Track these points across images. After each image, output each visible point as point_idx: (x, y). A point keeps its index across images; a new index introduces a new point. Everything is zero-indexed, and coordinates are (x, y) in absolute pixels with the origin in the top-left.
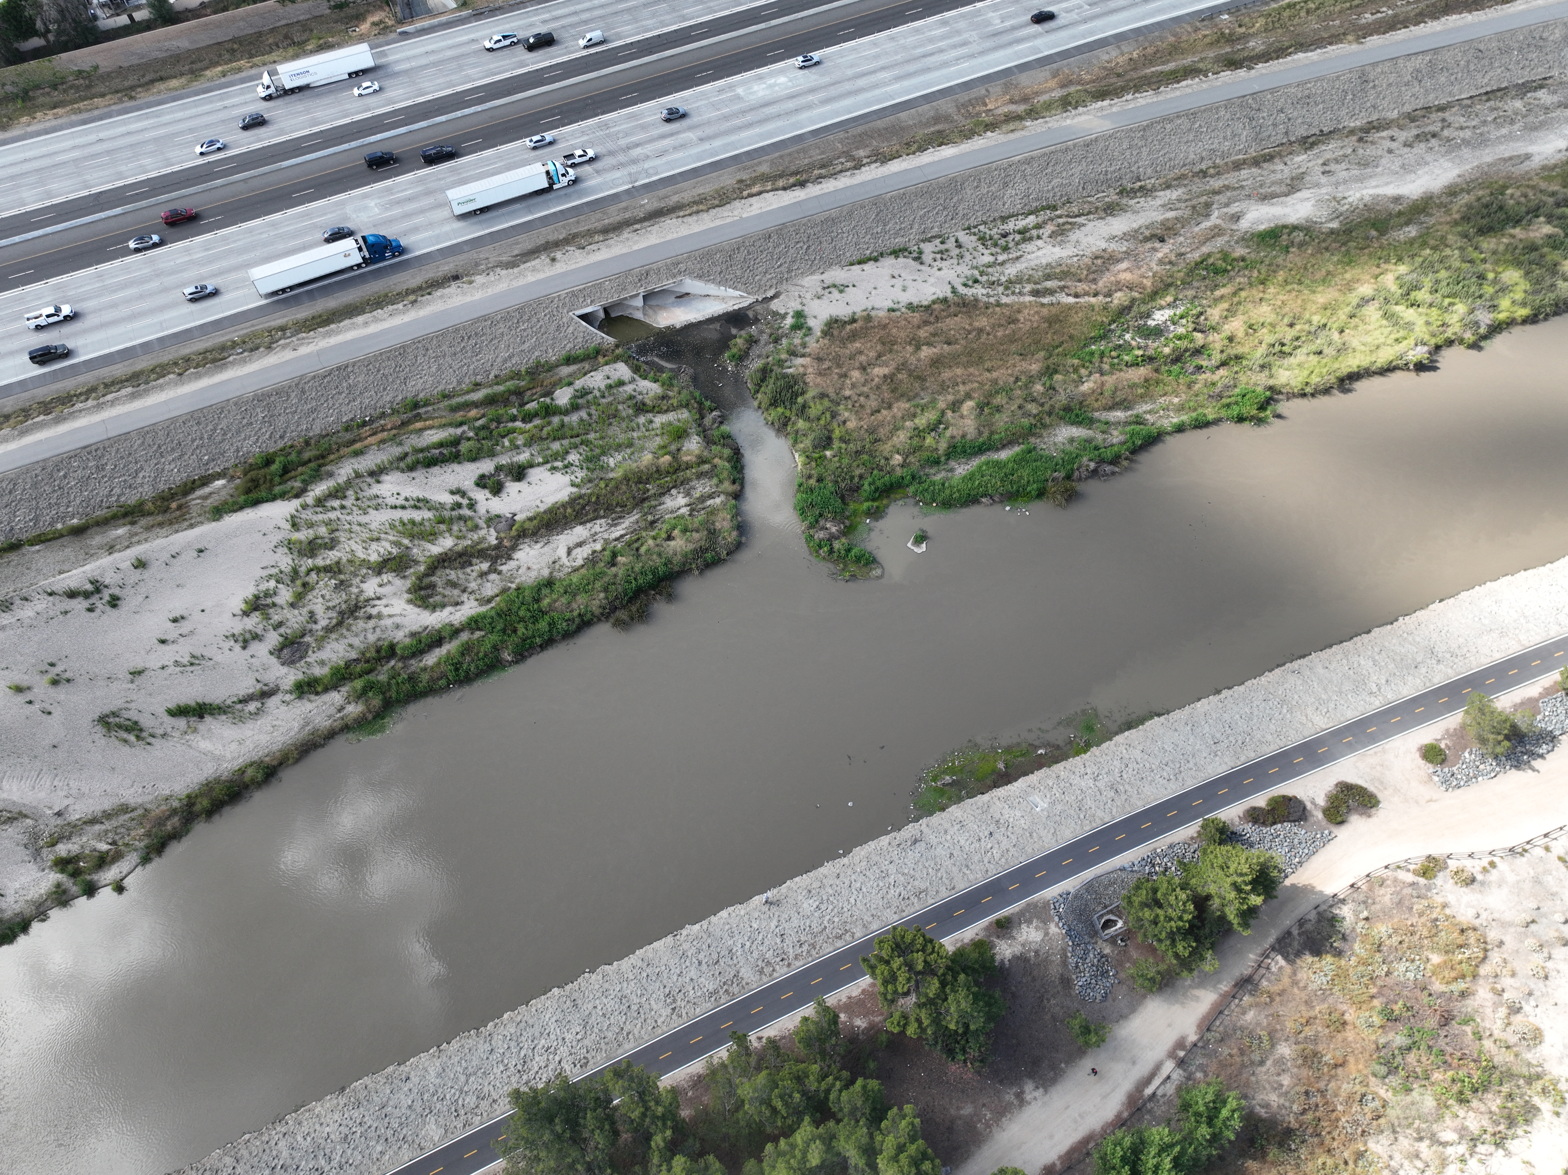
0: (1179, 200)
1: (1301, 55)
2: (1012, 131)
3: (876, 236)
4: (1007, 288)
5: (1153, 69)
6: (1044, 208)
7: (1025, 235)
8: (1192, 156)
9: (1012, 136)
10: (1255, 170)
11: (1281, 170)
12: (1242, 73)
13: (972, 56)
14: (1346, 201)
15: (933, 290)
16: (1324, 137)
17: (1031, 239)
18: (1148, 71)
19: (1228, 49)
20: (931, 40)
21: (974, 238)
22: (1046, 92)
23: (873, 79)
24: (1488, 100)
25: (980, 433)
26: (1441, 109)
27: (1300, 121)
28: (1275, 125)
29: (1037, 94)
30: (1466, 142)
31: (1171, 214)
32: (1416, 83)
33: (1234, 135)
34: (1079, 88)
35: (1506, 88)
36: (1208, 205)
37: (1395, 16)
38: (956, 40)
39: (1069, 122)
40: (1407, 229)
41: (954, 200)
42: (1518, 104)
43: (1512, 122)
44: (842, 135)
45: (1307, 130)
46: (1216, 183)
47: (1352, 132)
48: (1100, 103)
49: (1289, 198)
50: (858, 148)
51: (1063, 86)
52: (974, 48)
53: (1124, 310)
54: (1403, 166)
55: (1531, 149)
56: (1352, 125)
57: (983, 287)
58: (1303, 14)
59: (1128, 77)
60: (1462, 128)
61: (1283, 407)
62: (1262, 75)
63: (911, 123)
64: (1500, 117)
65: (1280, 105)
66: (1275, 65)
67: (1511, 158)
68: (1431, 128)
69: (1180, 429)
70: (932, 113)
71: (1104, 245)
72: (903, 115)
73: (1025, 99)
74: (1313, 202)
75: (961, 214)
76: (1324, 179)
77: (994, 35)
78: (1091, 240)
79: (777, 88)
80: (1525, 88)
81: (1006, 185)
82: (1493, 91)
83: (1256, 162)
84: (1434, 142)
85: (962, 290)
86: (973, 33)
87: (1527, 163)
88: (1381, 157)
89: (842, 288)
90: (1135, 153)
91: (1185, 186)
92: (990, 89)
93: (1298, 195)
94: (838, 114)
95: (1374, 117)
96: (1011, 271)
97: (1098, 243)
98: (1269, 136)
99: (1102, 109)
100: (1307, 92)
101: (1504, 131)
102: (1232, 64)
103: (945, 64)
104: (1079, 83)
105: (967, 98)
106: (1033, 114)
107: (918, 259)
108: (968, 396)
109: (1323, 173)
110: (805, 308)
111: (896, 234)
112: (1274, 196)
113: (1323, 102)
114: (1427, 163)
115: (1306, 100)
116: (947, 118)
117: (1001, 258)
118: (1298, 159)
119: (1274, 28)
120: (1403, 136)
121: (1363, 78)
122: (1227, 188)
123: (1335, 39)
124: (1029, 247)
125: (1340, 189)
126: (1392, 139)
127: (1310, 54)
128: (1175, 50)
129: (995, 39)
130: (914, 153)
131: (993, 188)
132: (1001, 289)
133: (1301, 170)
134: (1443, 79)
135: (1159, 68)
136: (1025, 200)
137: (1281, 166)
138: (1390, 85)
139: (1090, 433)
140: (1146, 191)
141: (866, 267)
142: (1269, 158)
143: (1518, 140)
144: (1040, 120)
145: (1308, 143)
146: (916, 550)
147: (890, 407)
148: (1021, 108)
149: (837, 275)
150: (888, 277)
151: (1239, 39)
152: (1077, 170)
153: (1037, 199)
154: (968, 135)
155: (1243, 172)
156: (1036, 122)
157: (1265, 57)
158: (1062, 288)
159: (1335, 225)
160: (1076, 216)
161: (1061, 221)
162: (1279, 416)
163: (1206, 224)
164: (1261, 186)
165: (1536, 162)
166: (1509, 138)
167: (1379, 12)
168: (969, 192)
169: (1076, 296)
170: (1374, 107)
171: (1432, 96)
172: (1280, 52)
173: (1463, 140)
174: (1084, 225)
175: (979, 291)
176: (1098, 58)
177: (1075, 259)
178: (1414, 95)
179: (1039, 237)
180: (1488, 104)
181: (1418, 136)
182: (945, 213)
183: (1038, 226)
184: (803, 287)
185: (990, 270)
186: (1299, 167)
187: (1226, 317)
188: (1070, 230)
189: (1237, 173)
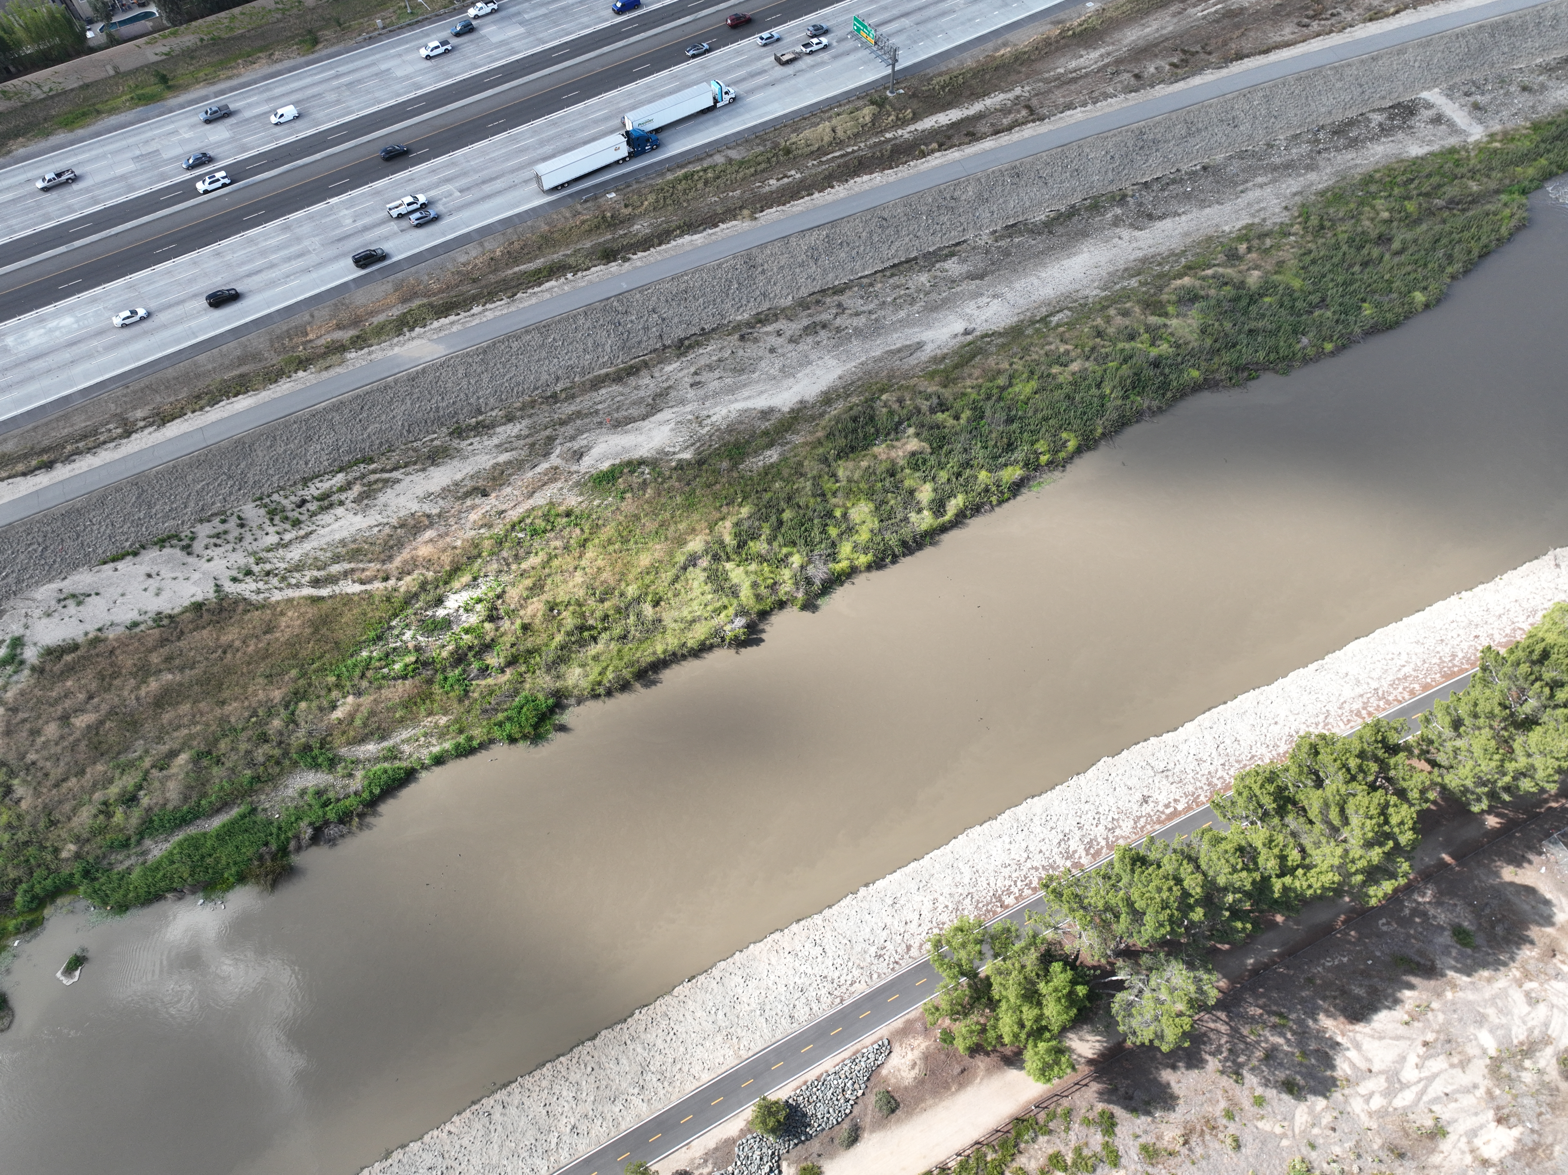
0: (518, 437)
1: (687, 238)
2: (327, 368)
3: (138, 523)
4: (284, 579)
5: (517, 269)
6: (357, 462)
7: (326, 502)
8: (544, 377)
9: (325, 375)
10: (616, 388)
11: (646, 384)
12: (614, 267)
13: (307, 270)
14: (709, 421)
15: (193, 589)
16: (705, 335)
17: (331, 506)
18: (510, 272)
19: (609, 236)
20: (263, 253)
21: (263, 511)
22: (383, 311)
23: (178, 311)
24: (892, 275)
25: (186, 798)
26: (839, 291)
27: (676, 320)
28: (646, 329)
29: (372, 314)
30: (858, 332)
31: (503, 458)
32: (812, 263)
33: (596, 345)
34: (425, 301)
35: (916, 258)
36: (551, 440)
37: (802, 181)
38: (294, 249)
39: (397, 350)
40: (769, 453)
41: (242, 465)
42: (923, 278)
43: (913, 301)
44: (120, 392)
45: (685, 330)
46: (568, 409)
47: (738, 327)
48: (443, 321)
49: (646, 422)
50: (135, 408)
51: (404, 301)
52: (312, 259)
53: (410, 599)
54: (782, 370)
55: (927, 335)
56: (739, 318)
57: (256, 581)
58: (700, 185)
59: (483, 283)
60: (857, 314)
61: (567, 717)
62: (636, 268)
63: (210, 367)
64: (900, 297)
65: (651, 304)
66: (655, 254)
67: (899, 350)
68: (825, 317)
69: (439, 760)
70: (238, 352)
71: (414, 507)
72: (202, 358)
73: (356, 322)
74: (672, 425)
75: (251, 483)
76: (691, 394)
77: (339, 240)
78: (402, 501)
79: (57, 333)
80: (933, 258)
81: (309, 439)
82: (901, 263)
83: (618, 378)
84: (823, 334)
85: (230, 588)
86: (316, 239)
87: (918, 354)
88: (761, 358)
89: (79, 598)
90: (472, 382)
91: (530, 416)
92: (316, 313)
93: (659, 417)
94: (123, 362)
95: (766, 306)
96: (295, 554)
97: (409, 505)
98: (640, 342)
99: (440, 329)
100: (683, 286)
101: (902, 314)
102: (609, 255)
103: (272, 284)
104: (425, 295)
105: (285, 328)
106: (359, 342)
107: (187, 549)
108: (185, 745)
109: (692, 386)
110: (28, 632)
111: (166, 517)
112: (631, 420)
113: (704, 295)
114: (810, 363)
115: (683, 296)
116: (256, 357)
117: (287, 537)
118: (668, 368)
119: (665, 205)
120: (792, 328)
121: (750, 261)
122: (579, 414)
123: (730, 214)
124: (326, 518)
125: (707, 404)
126: (779, 334)
127: (695, 237)
128: (547, 242)
129: (340, 244)
130: (201, 409)
131: (292, 446)
132: (275, 581)
133: (670, 383)
134: (843, 255)
135: (522, 267)
136: (335, 454)
137: (647, 380)
138: (782, 268)
139: (330, 778)
140: (483, 428)
141: (120, 565)
142: (633, 371)
143: (914, 325)
144: (366, 350)
145: (683, 347)
146: (67, 982)
147: (82, 772)
148: (345, 335)
149: (81, 580)
150: (143, 578)
151: (622, 222)
152: (399, 411)
153: (349, 452)
154: (273, 376)
155: (603, 391)
156: (360, 353)
157: (646, 244)
158: (346, 574)
159: (687, 455)
160: (391, 471)
161: (373, 477)
162: (562, 728)
163: (544, 466)
164: (618, 409)
165: (929, 351)
166: (905, 323)
167: (785, 176)
168: (260, 454)
169: (362, 582)
170: (764, 295)
171: (831, 276)
172: (662, 237)
173: (856, 329)
174: (398, 481)
175: (247, 588)
176: (454, 260)
177: (376, 530)
178: (809, 277)
179: (341, 503)
180: (891, 281)
181: (806, 328)
182: (230, 483)
183: (342, 489)
184: (34, 600)
185: (270, 555)
186: (667, 380)
187: (528, 598)
188: (380, 490)
189: (595, 394)
